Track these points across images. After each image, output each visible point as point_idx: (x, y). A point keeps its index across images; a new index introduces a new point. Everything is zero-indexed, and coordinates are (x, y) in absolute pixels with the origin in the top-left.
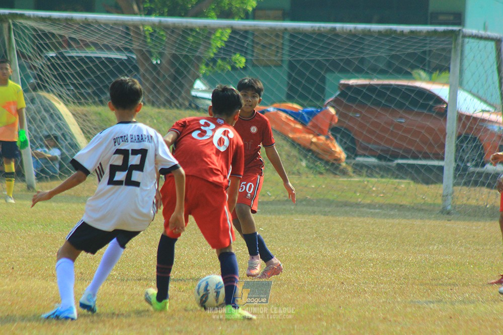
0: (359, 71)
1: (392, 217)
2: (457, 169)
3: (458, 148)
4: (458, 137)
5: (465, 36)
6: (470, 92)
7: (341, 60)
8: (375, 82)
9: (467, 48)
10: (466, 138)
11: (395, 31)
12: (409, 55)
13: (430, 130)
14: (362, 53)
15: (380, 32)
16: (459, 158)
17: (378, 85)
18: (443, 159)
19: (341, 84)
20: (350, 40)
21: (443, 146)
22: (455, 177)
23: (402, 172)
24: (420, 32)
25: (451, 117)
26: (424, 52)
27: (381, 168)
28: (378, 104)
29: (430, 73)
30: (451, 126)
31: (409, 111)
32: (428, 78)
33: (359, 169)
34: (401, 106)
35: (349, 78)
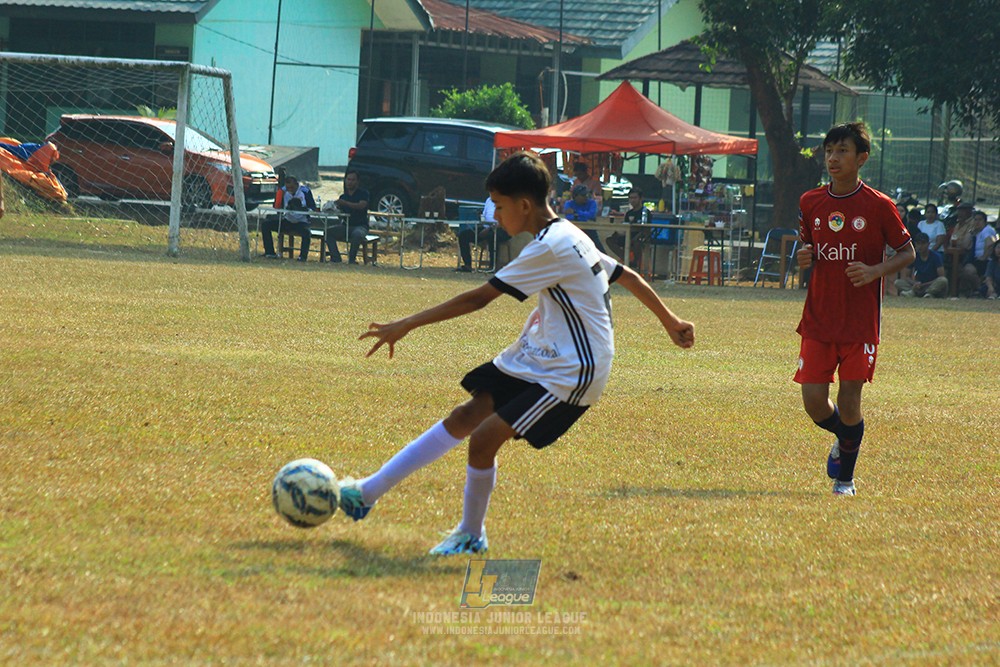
0: (82, 106)
1: (116, 259)
2: (183, 210)
3: (185, 188)
4: (185, 177)
5: (193, 71)
6: (198, 130)
7: (63, 93)
8: (99, 117)
9: (194, 84)
10: (193, 177)
11: (120, 64)
12: (133, 90)
13: (156, 169)
14: (85, 86)
15: (104, 65)
16: (186, 199)
17: (102, 120)
18: (169, 199)
19: (63, 118)
20: (73, 73)
21: (169, 186)
22: (181, 218)
23: (127, 212)
24: (146, 65)
25: (178, 155)
26: (150, 87)
27: (105, 207)
28: (102, 140)
29: (155, 109)
30: (178, 164)
31: (135, 149)
32: (154, 114)
33: (82, 208)
34: (125, 142)
35: (71, 113)
